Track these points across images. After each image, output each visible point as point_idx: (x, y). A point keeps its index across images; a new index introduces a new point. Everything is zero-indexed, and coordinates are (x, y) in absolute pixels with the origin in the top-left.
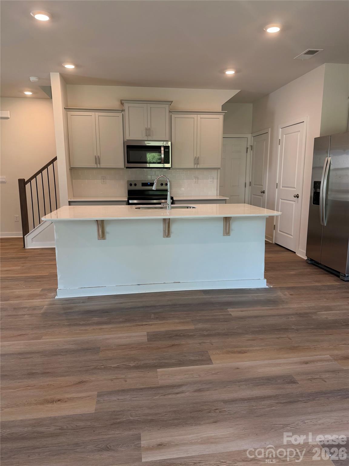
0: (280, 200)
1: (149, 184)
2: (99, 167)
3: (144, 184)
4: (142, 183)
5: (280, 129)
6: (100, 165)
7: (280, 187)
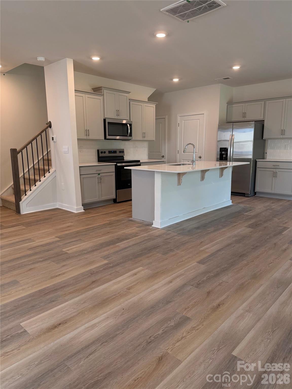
0: (182, 160)
1: (113, 151)
2: (88, 138)
3: (110, 152)
4: (109, 151)
5: (179, 117)
6: (89, 137)
7: (182, 153)
